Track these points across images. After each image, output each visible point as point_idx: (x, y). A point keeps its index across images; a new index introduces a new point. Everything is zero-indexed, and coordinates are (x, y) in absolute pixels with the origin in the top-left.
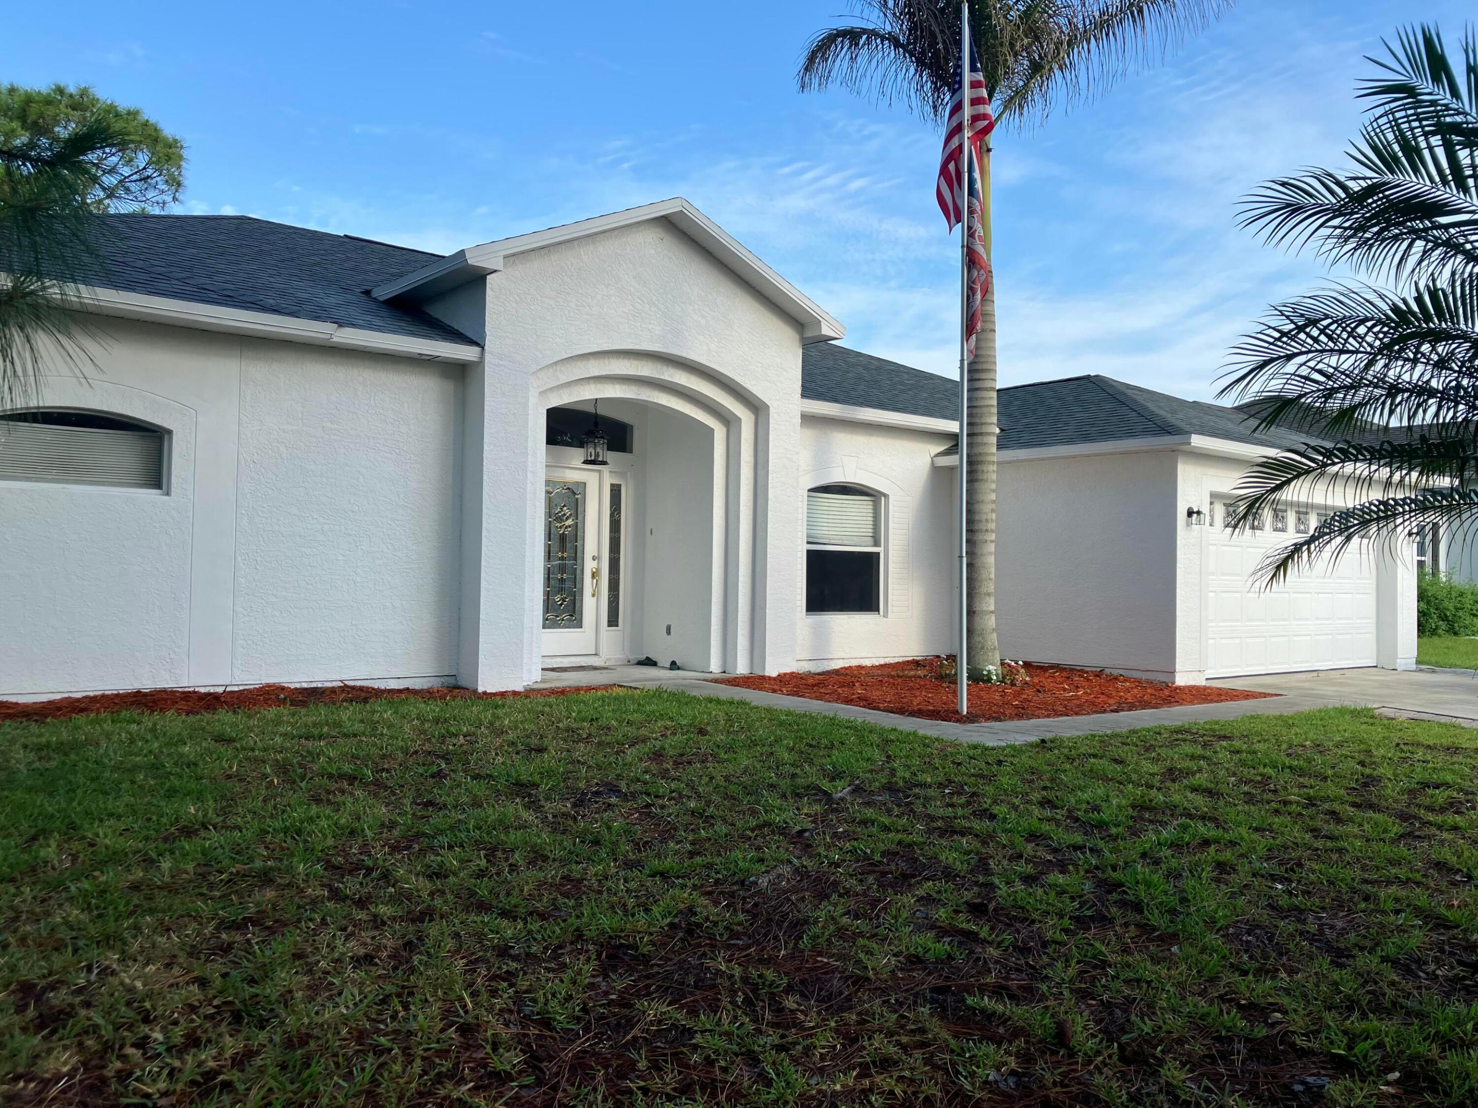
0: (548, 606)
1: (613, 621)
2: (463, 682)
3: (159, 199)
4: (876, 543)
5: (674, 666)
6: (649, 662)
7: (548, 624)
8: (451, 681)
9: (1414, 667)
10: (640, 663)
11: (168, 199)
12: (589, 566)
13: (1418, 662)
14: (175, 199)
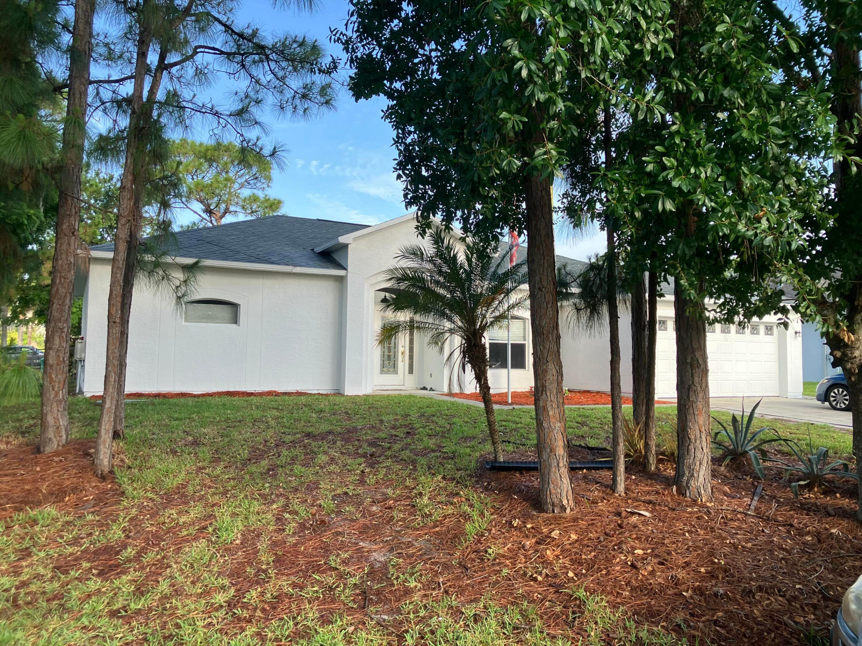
0: (383, 366)
1: (411, 371)
2: (341, 392)
3: (262, 186)
4: (525, 340)
5: (431, 389)
6: (425, 388)
7: (382, 372)
8: (337, 391)
9: (801, 397)
10: (422, 389)
11: (265, 186)
12: (401, 349)
13: (803, 394)
14: (268, 186)
